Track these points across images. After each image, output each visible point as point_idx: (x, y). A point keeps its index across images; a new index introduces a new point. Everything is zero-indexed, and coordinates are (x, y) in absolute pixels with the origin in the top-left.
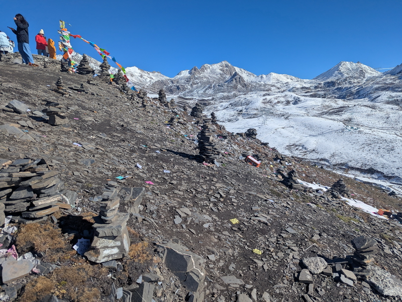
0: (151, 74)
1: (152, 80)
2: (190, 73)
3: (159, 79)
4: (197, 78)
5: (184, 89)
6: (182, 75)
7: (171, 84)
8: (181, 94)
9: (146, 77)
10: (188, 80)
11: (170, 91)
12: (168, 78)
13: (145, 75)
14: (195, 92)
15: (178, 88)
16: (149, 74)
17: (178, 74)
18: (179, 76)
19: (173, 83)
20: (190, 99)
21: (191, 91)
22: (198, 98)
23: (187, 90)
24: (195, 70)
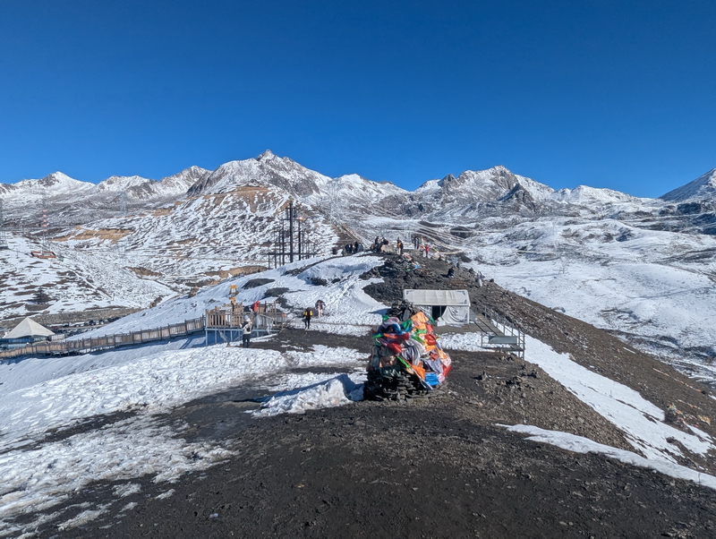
0: (379, 185)
1: (380, 195)
2: (441, 184)
3: (391, 193)
4: (452, 193)
5: (430, 210)
6: (427, 188)
7: (409, 202)
8: (424, 217)
9: (371, 190)
10: (437, 196)
11: (407, 212)
12: (405, 192)
13: (371, 186)
14: (448, 215)
15: (421, 208)
16: (376, 185)
17: (421, 186)
18: (422, 189)
19: (412, 199)
20: (439, 226)
21: (442, 213)
22: (452, 225)
23: (435, 212)
24: (449, 180)
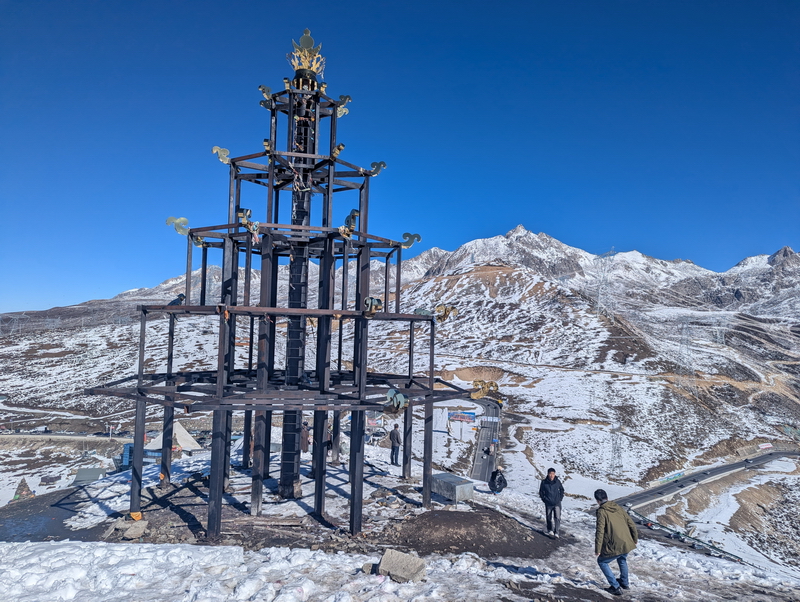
0: (670, 265)
1: (672, 278)
2: (772, 261)
3: (688, 275)
4: (791, 274)
5: (753, 297)
6: (747, 268)
7: (718, 286)
8: (745, 308)
9: (658, 272)
10: (765, 278)
11: (715, 302)
12: (711, 273)
13: (657, 267)
14: (785, 304)
15: (738, 294)
16: (665, 265)
17: (738, 265)
18: (739, 269)
19: (724, 283)
20: (771, 321)
21: (774, 303)
22: (792, 319)
23: (762, 301)
24: (785, 255)
